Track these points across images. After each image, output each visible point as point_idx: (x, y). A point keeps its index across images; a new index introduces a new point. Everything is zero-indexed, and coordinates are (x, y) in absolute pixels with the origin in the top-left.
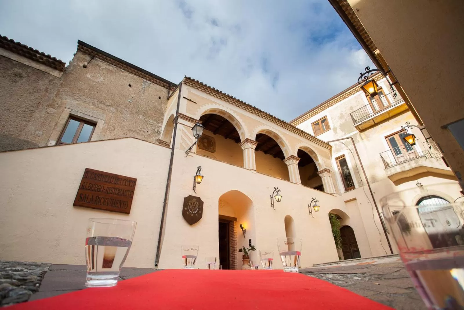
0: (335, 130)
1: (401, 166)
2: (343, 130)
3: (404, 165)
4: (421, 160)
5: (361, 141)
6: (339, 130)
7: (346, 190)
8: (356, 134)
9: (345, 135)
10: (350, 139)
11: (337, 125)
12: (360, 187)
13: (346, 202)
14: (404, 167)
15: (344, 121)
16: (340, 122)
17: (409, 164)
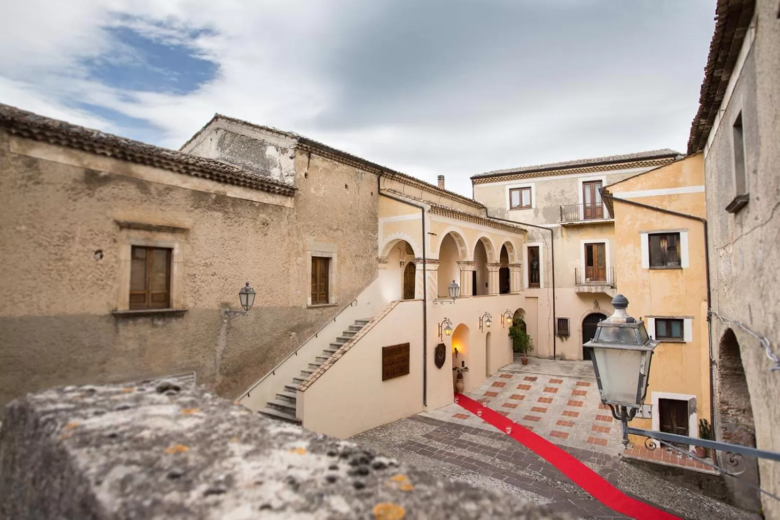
0: (536, 211)
1: (589, 287)
2: (545, 216)
3: (592, 287)
4: (606, 287)
5: (560, 238)
6: (540, 215)
7: (530, 286)
8: (557, 228)
9: (546, 223)
10: (550, 231)
11: (541, 207)
12: (545, 287)
13: (526, 297)
14: (591, 289)
15: (550, 204)
16: (546, 204)
17: (596, 288)
